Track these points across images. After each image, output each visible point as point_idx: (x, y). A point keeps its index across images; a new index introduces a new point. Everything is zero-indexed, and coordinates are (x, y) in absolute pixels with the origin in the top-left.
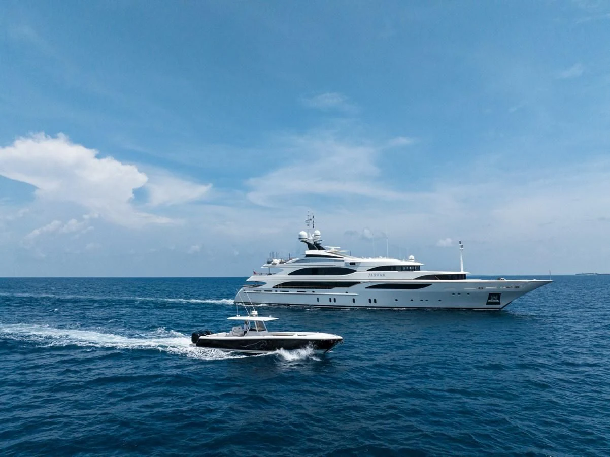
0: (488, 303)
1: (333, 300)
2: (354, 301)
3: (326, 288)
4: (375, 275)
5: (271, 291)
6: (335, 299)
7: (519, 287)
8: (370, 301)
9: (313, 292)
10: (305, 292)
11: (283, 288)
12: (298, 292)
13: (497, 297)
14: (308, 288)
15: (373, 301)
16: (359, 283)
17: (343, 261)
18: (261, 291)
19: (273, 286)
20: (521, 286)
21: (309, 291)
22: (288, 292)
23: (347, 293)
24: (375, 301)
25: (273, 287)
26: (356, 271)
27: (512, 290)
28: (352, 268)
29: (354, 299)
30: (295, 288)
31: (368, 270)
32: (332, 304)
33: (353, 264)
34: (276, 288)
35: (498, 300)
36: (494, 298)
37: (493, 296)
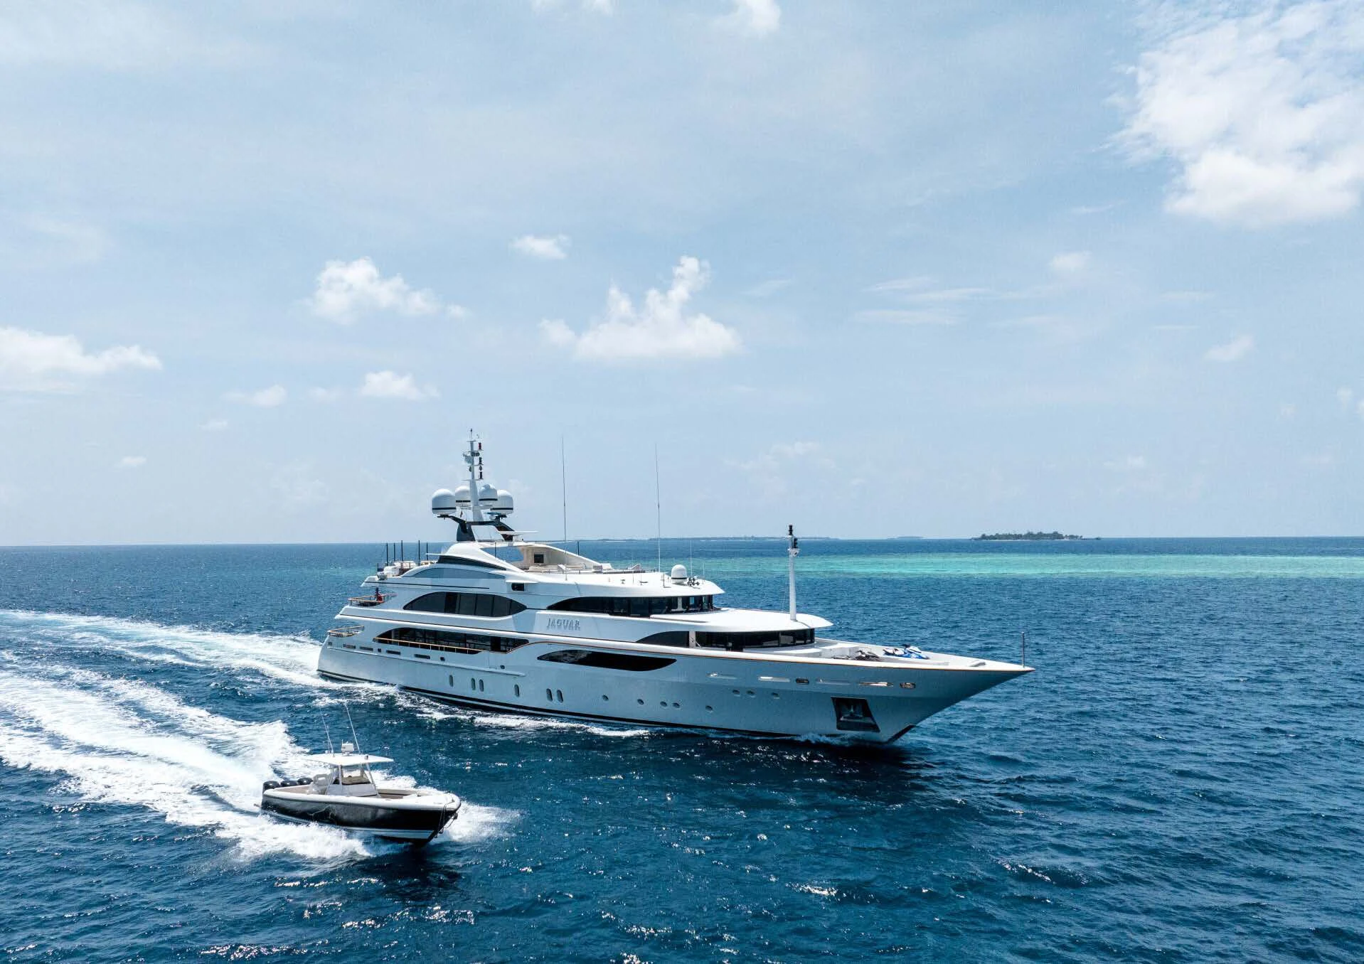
0: (841, 725)
1: (478, 684)
2: (517, 690)
3: (466, 652)
4: (560, 623)
5: (371, 650)
6: (482, 685)
8: (549, 693)
9: (443, 659)
10: (428, 658)
11: (390, 643)
12: (417, 656)
13: (860, 707)
14: (432, 648)
15: (555, 695)
17: (505, 577)
18: (354, 647)
19: (376, 636)
21: (435, 656)
22: (399, 653)
23: (503, 667)
24: (561, 696)
25: (375, 640)
28: (517, 597)
29: (517, 688)
30: (412, 645)
31: (550, 608)
32: (477, 694)
33: (518, 587)
34: (380, 641)
35: (868, 721)
36: (852, 710)
37: (850, 708)
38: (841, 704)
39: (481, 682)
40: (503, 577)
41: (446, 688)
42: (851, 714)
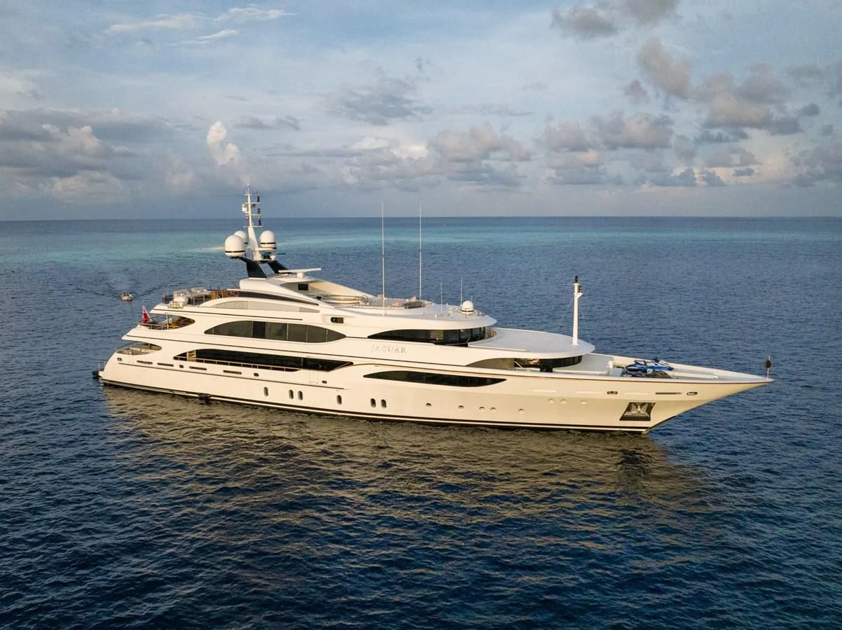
0: (623, 418)
2: (339, 399)
4: (384, 349)
5: (172, 366)
6: (301, 394)
8: (373, 402)
9: (256, 375)
10: (241, 373)
12: (225, 371)
13: (645, 407)
14: (244, 366)
15: (378, 403)
16: (349, 364)
17: (318, 312)
18: (151, 363)
19: (175, 355)
22: (206, 369)
23: (325, 382)
24: (384, 403)
25: (175, 358)
26: (344, 336)
28: (336, 328)
30: (217, 363)
31: (371, 337)
32: (296, 401)
33: (337, 320)
34: (181, 359)
35: (647, 414)
36: (639, 409)
37: (637, 408)
38: (631, 405)
41: (260, 396)
42: (638, 412)
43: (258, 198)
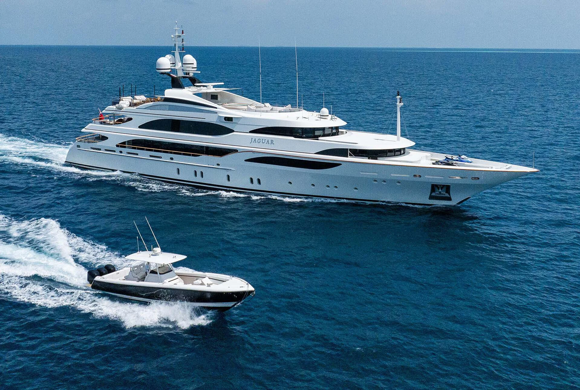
0: (431, 198)
1: (199, 174)
2: (228, 178)
3: (189, 155)
4: (259, 141)
5: (115, 151)
7: (478, 179)
8: (252, 180)
9: (172, 159)
10: (161, 157)
11: (129, 148)
12: (151, 156)
13: (445, 189)
14: (164, 152)
15: (255, 181)
16: (235, 151)
18: (100, 149)
19: (117, 143)
20: (482, 178)
21: (166, 157)
22: (137, 154)
23: (218, 165)
24: (259, 181)
25: (117, 146)
26: (233, 131)
27: (469, 181)
28: (228, 125)
29: (228, 176)
30: (147, 150)
31: (251, 132)
32: (198, 179)
33: (229, 119)
34: (121, 147)
35: (447, 195)
36: (440, 190)
37: (439, 189)
38: (434, 187)
39: (202, 173)
40: (216, 113)
41: (174, 175)
42: (440, 192)
43: (183, 31)
